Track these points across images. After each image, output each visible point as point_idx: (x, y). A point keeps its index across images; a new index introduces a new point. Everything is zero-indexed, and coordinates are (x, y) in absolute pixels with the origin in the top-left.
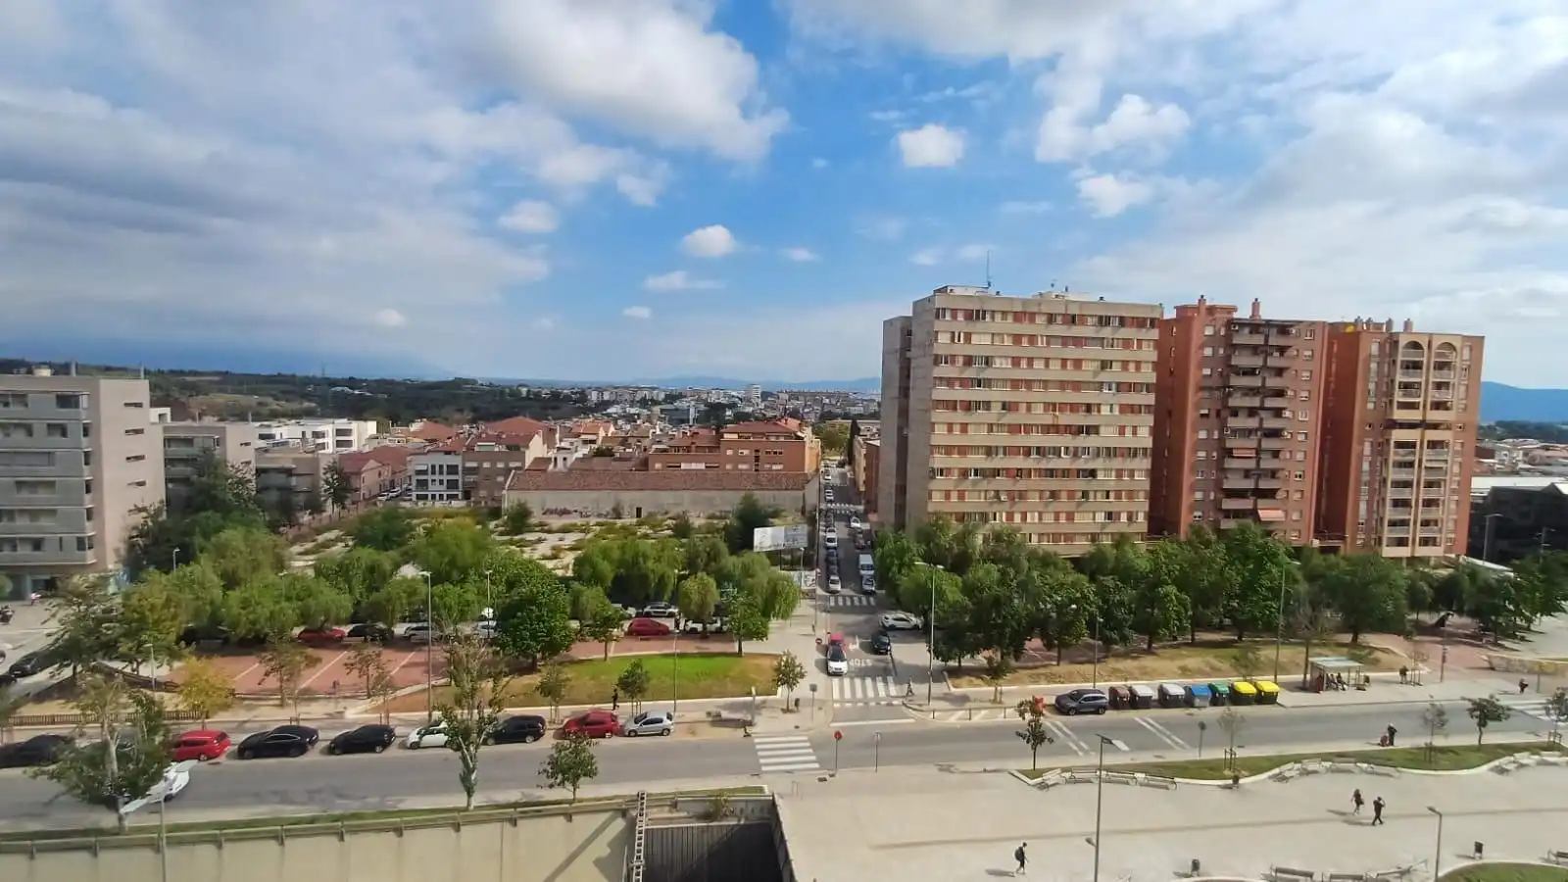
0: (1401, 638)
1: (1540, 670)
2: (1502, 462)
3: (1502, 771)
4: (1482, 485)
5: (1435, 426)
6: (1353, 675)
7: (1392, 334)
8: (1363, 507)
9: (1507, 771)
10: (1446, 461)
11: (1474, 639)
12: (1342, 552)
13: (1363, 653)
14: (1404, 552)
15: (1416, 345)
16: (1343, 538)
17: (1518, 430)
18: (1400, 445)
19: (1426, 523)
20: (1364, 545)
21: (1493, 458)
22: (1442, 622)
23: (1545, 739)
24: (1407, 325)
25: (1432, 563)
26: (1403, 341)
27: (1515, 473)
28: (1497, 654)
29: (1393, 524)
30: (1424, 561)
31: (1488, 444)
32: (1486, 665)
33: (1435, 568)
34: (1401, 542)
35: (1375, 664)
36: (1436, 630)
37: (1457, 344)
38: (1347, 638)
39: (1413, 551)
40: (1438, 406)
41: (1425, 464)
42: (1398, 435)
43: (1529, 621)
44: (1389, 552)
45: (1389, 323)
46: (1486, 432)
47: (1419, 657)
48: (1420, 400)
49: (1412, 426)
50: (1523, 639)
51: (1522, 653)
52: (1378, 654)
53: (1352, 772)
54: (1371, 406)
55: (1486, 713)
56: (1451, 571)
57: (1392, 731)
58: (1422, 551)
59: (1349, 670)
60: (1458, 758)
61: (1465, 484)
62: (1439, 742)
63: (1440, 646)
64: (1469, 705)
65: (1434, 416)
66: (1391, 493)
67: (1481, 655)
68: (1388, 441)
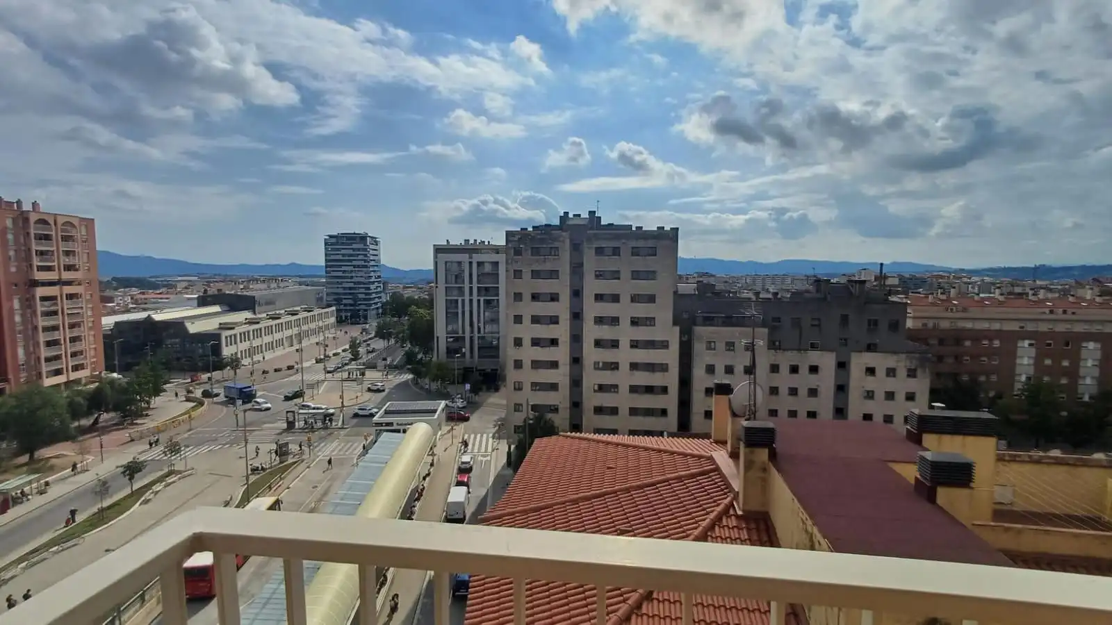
0: (69, 443)
1: (158, 430)
2: (118, 305)
3: (146, 502)
4: (108, 321)
5: (69, 283)
6: (34, 485)
7: (23, 212)
8: (21, 352)
9: (150, 499)
10: (82, 308)
11: (119, 426)
12: (7, 391)
13: (40, 464)
14: (61, 379)
15: (43, 222)
16: (6, 380)
17: (126, 283)
18: (44, 299)
19: (74, 355)
20: (27, 382)
21: (113, 302)
22: (96, 422)
23: (166, 470)
24: (35, 204)
25: (84, 381)
26: (33, 218)
27: (128, 311)
28: (133, 431)
29: (48, 360)
30: (77, 382)
31: (108, 293)
32: (130, 439)
33: (85, 385)
34: (58, 372)
35: (52, 469)
36: (84, 431)
37: (76, 222)
38: (25, 458)
39: (68, 377)
40: (69, 268)
41: (66, 311)
42: (40, 292)
43: (148, 403)
44: (48, 382)
45: (19, 203)
46: (104, 286)
47: (83, 452)
48: (55, 264)
49: (51, 284)
50: (147, 415)
51: (148, 424)
52: (54, 461)
53: (45, 559)
54: (13, 269)
55: (132, 470)
56: (97, 384)
57: (73, 513)
58: (74, 376)
59: (30, 482)
60: (119, 508)
61: (97, 324)
62: (106, 503)
63: (98, 438)
64: (122, 470)
65: (66, 276)
66: (42, 338)
67: (124, 435)
68: (34, 296)
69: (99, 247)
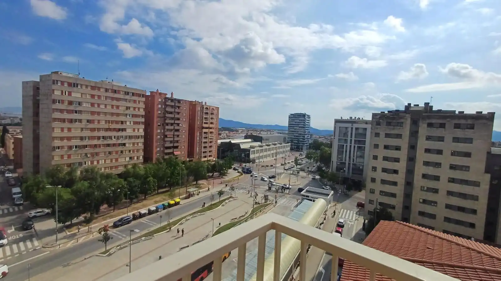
0: (206, 180)
1: (229, 181)
2: (222, 136)
3: (223, 205)
4: (220, 141)
5: (211, 128)
6: (196, 192)
7: (203, 105)
8: (198, 149)
9: (224, 205)
10: (213, 137)
11: (218, 177)
12: (194, 161)
13: (198, 186)
14: (206, 159)
15: (207, 108)
16: (194, 157)
17: (225, 129)
18: (205, 133)
19: (210, 152)
20: (198, 158)
21: (221, 135)
22: (213, 175)
23: (230, 196)
24: (206, 103)
25: (211, 161)
26: (205, 107)
27: (225, 139)
28: (223, 180)
29: (204, 152)
30: (210, 160)
31: (220, 132)
32: (221, 183)
33: (212, 162)
34: (205, 157)
35: (201, 188)
36: (212, 177)
37: (215, 109)
38: (195, 183)
39: (208, 158)
40: (212, 123)
41: (209, 137)
42: (204, 130)
43: (227, 171)
44: (203, 159)
45: (202, 102)
46: (220, 130)
47: (209, 184)
48: (208, 122)
49: (207, 128)
50: (226, 175)
51: (226, 178)
52: (202, 185)
53: (196, 216)
54: (199, 123)
55: (221, 193)
56: (214, 162)
57: (204, 203)
58: (209, 158)
59: (195, 191)
60: (216, 205)
61: (216, 142)
62: (213, 203)
63: (213, 180)
64: (218, 192)
65: (211, 126)
66: (203, 145)
67: (219, 181)
68: (202, 132)
69: (219, 117)
